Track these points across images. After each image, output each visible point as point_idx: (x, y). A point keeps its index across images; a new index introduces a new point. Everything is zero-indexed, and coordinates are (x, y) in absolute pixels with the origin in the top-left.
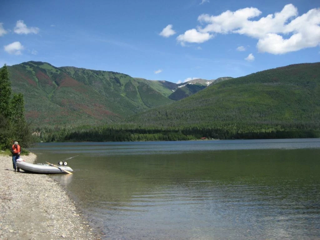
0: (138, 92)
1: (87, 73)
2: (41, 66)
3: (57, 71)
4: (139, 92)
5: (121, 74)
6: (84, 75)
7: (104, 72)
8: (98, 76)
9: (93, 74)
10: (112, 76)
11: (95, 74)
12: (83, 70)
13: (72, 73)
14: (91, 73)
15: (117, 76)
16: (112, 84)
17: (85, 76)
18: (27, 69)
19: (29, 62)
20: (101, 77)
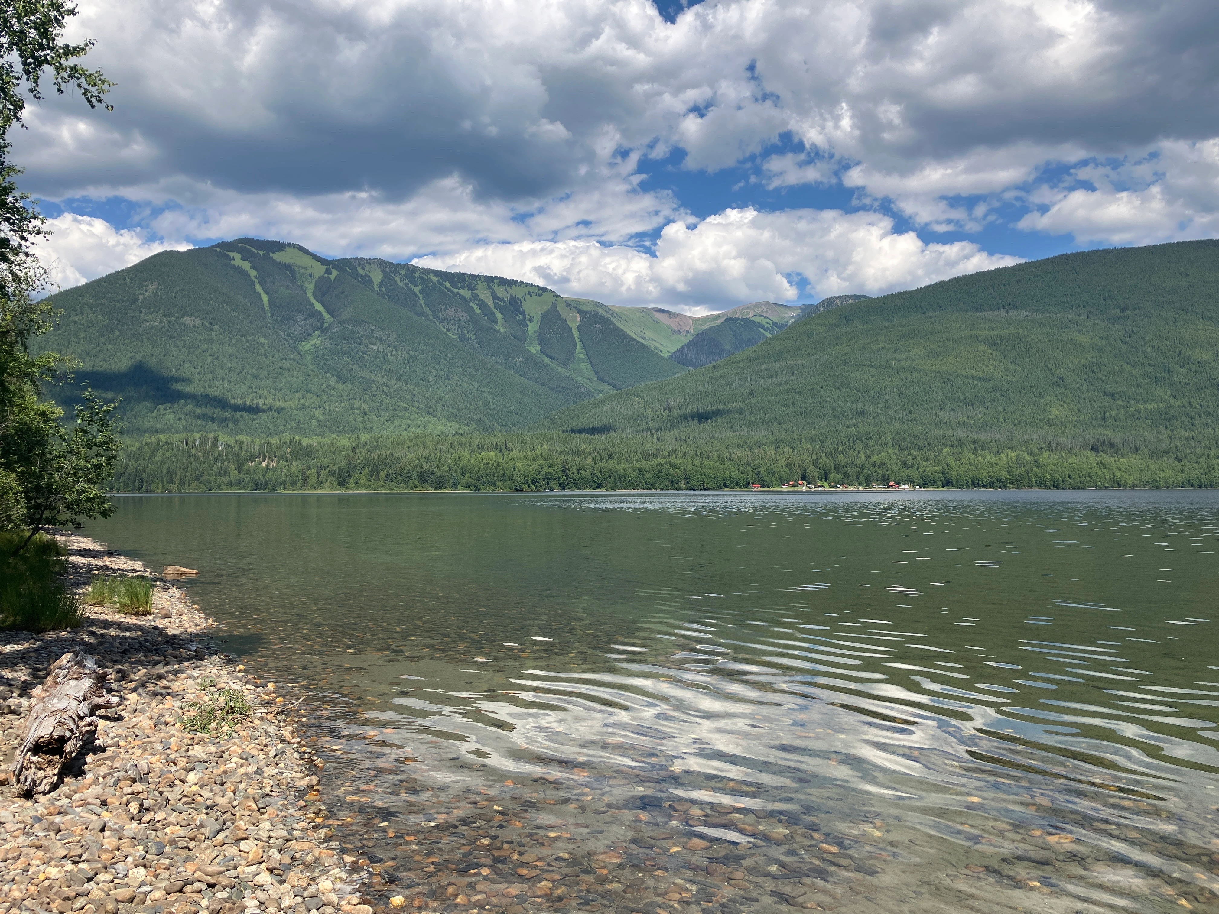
0: (577, 341)
1: (422, 279)
2: (277, 256)
3: (328, 272)
4: (581, 341)
5: (527, 284)
6: (413, 287)
7: (473, 277)
8: (456, 290)
9: (442, 284)
10: (500, 291)
11: (447, 284)
12: (408, 269)
13: (377, 277)
14: (435, 279)
15: (515, 291)
16: (499, 316)
17: (417, 290)
18: (233, 262)
19: (240, 241)
20: (466, 293)
